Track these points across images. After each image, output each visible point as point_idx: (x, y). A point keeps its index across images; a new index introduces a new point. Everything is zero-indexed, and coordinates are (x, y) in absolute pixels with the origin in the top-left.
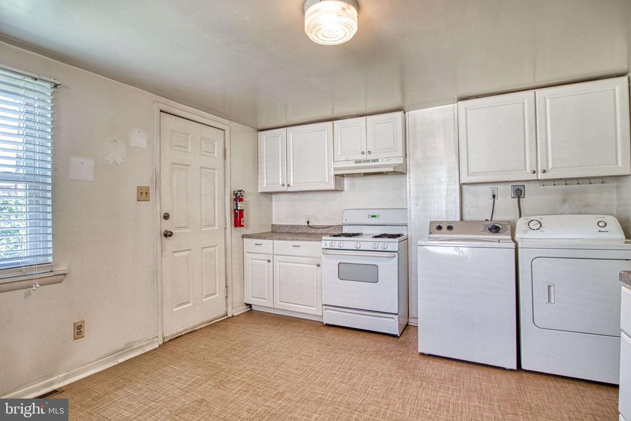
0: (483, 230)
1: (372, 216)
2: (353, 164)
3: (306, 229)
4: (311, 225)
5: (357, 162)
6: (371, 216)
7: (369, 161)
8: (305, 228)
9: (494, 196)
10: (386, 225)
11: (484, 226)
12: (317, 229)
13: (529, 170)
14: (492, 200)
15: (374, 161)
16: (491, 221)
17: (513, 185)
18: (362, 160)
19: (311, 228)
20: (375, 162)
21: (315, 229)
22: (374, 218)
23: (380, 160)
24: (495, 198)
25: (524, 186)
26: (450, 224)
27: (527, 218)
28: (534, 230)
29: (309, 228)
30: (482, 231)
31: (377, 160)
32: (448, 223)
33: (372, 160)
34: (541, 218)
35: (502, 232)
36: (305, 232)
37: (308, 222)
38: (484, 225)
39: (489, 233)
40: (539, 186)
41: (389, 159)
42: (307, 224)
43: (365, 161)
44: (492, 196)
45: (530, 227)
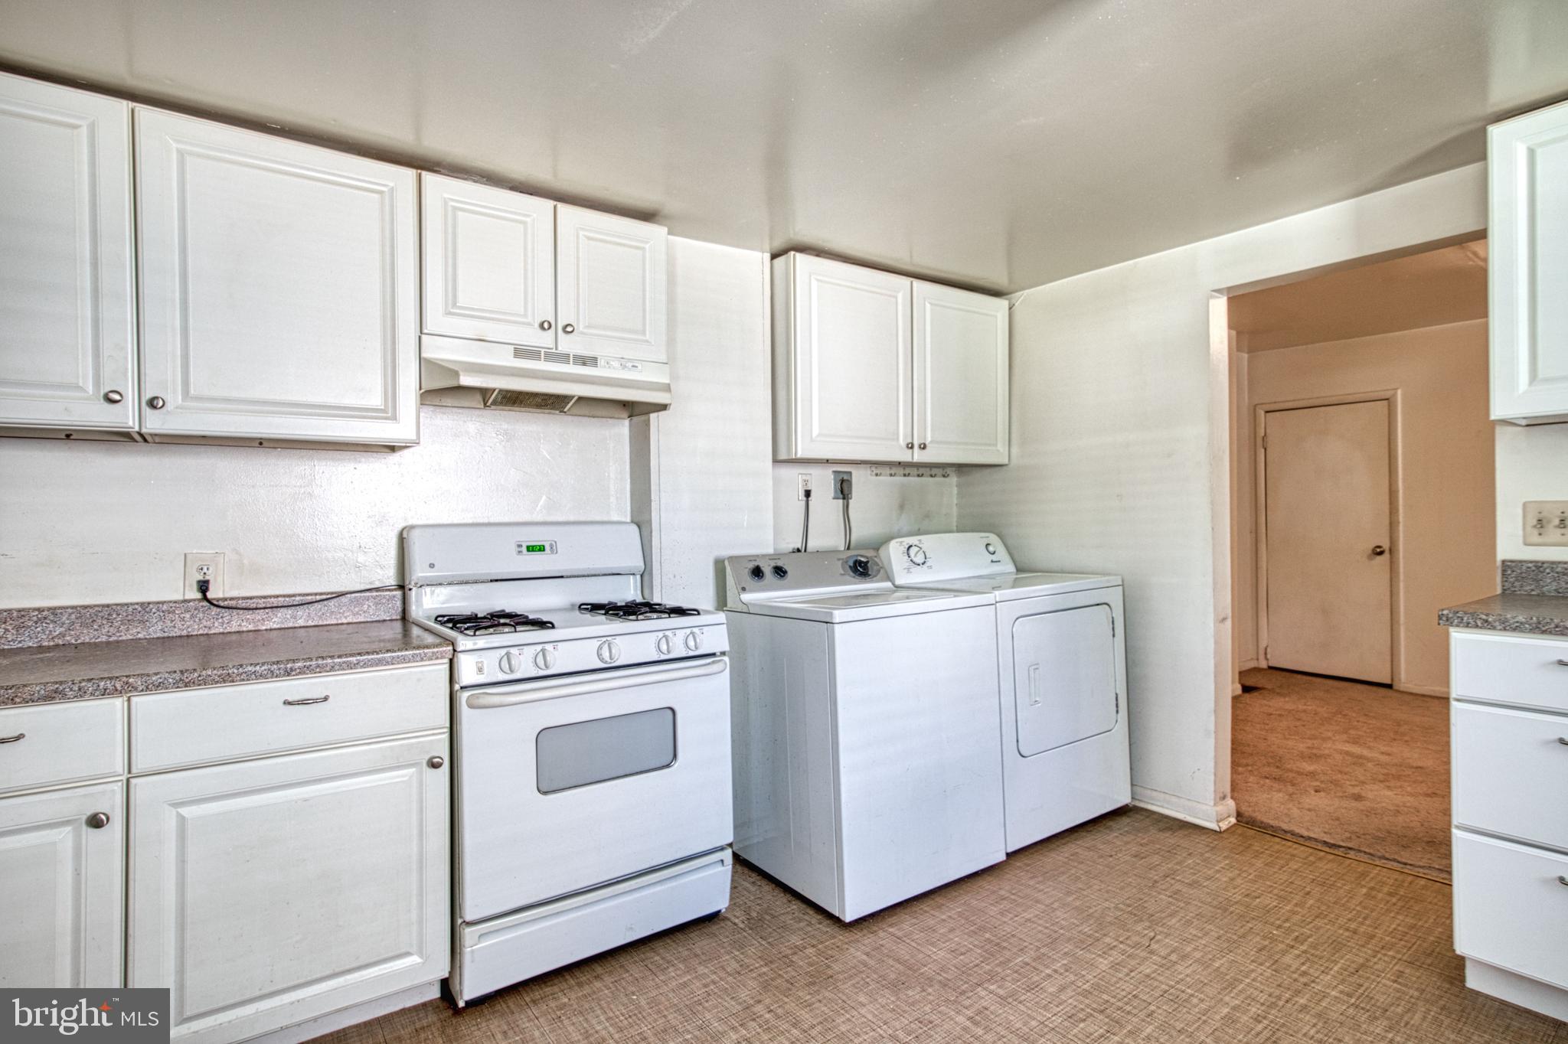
0: (843, 572)
1: (531, 549)
2: (505, 358)
3: (192, 616)
4: (221, 596)
5: (520, 352)
6: (524, 549)
7: (564, 358)
8: (188, 616)
9: (808, 494)
10: (562, 577)
11: (841, 561)
12: (259, 615)
13: (902, 442)
14: (803, 503)
15: (584, 361)
16: (849, 551)
17: (835, 469)
18: (543, 350)
19: (226, 613)
20: (584, 364)
21: (249, 615)
22: (536, 556)
23: (601, 362)
24: (810, 499)
25: (850, 473)
26: (775, 561)
27: (901, 542)
28: (919, 565)
29: (215, 610)
30: (842, 574)
31: (592, 361)
32: (770, 559)
33: (575, 357)
34: (920, 541)
35: (874, 573)
36: (185, 633)
37: (203, 587)
38: (839, 559)
39: (854, 577)
40: (871, 475)
41: (630, 365)
42: (199, 596)
43: (552, 357)
44: (804, 493)
45: (911, 560)
